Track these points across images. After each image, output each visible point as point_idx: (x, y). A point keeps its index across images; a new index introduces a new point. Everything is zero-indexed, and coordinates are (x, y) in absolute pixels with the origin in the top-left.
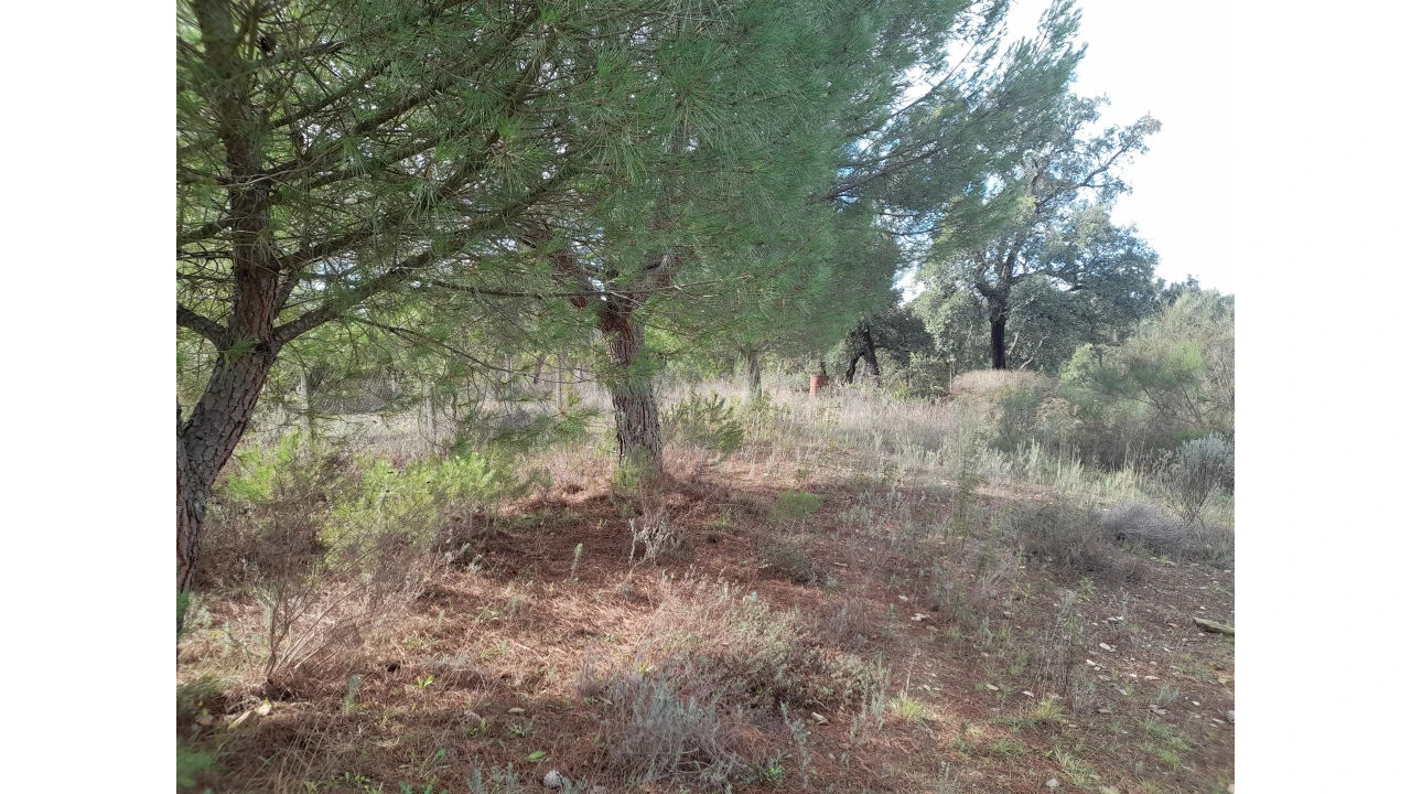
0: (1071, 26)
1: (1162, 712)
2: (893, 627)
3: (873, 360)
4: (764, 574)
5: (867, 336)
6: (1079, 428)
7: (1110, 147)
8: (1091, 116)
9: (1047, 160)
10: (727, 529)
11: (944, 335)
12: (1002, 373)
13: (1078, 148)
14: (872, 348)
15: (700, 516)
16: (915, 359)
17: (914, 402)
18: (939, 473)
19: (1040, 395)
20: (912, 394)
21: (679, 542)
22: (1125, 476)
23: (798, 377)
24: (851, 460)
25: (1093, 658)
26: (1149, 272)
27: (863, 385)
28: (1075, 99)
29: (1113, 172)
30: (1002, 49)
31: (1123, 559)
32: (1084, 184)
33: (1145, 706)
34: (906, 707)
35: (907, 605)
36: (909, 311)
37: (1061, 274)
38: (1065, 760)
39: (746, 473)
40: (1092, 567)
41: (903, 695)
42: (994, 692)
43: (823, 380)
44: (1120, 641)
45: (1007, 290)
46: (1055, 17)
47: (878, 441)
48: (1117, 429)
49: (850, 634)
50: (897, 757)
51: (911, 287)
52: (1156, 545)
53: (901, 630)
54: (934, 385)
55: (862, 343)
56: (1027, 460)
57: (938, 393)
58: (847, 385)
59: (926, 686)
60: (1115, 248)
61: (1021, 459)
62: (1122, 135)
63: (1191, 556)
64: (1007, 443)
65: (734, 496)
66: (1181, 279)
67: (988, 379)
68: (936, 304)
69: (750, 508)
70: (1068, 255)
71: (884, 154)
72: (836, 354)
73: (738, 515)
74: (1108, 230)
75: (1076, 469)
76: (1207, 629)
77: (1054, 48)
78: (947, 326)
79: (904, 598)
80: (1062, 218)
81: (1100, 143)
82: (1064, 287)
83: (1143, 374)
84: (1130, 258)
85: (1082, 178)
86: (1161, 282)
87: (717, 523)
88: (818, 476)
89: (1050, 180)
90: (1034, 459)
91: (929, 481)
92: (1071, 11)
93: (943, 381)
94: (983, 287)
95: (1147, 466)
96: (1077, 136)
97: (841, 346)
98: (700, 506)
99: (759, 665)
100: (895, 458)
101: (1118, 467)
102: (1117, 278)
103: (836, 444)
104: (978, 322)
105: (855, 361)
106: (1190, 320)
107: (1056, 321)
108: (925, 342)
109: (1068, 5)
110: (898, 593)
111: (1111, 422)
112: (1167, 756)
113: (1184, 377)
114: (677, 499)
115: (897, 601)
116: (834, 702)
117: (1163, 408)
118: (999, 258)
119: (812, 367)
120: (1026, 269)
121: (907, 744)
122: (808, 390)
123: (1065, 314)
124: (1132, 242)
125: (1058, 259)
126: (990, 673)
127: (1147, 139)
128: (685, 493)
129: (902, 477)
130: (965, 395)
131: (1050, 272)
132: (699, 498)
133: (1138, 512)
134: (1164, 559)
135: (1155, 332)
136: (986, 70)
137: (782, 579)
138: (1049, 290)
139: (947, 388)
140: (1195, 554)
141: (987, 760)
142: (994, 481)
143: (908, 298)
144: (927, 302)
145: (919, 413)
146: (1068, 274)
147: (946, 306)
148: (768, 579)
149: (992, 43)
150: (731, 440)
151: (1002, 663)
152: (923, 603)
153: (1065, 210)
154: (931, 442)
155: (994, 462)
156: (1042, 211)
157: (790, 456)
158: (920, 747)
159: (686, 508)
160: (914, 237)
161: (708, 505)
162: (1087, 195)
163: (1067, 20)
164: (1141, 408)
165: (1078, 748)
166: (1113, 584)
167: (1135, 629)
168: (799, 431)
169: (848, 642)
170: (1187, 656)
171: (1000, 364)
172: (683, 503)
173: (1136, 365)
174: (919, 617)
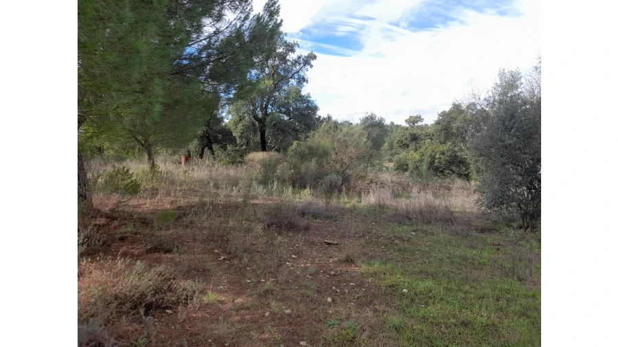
0: (277, 12)
1: (310, 277)
2: (209, 265)
3: (211, 149)
4: (149, 251)
5: (208, 138)
6: (292, 173)
7: (300, 64)
8: (293, 51)
9: (277, 66)
10: (131, 232)
11: (240, 137)
12: (265, 153)
13: (289, 63)
14: (211, 143)
15: (116, 228)
16: (229, 147)
17: (229, 166)
18: (236, 195)
19: (278, 162)
20: (229, 163)
21: (101, 243)
22: (307, 191)
23: (176, 157)
24: (199, 194)
25: (289, 261)
26: (315, 113)
27: (208, 160)
28: (286, 42)
29: (301, 73)
30: (251, 16)
31: (303, 222)
32: (291, 78)
33: (305, 276)
34: (211, 297)
35: (218, 254)
36: (226, 126)
37: (285, 113)
38: (273, 304)
39: (145, 204)
40: (292, 227)
41: (210, 293)
42: (249, 283)
43: (188, 158)
44: (299, 253)
45: (265, 119)
46: (270, 7)
47: (212, 184)
48: (305, 173)
49: (188, 272)
50: (203, 319)
51: (227, 116)
52: (315, 216)
53: (214, 265)
54: (237, 159)
55: (206, 141)
56: (272, 188)
57: (241, 162)
58: (200, 160)
59: (221, 287)
60: (303, 104)
61: (270, 187)
62: (303, 59)
63: (327, 218)
64: (265, 182)
65: (136, 216)
66: (326, 116)
67: (259, 156)
68: (236, 124)
69: (144, 221)
70: (286, 105)
71: (204, 56)
72: (194, 145)
73: (137, 225)
74: (301, 96)
75: (290, 189)
76: (329, 244)
77: (271, 20)
78: (242, 133)
79: (216, 251)
80: (284, 90)
81: (296, 62)
82: (286, 118)
83: (313, 152)
84: (308, 107)
85: (290, 75)
86: (320, 117)
87: (125, 230)
88: (182, 202)
89: (279, 74)
90: (275, 187)
91: (233, 200)
92: (276, 6)
93: (241, 156)
94: (256, 117)
95: (314, 187)
96: (288, 57)
97: (196, 142)
98: (116, 223)
99: (137, 295)
100: (219, 191)
101: (305, 187)
102: (304, 115)
103: (192, 187)
104: (255, 133)
105: (203, 149)
106: (327, 131)
107: (283, 131)
108: (233, 140)
109: (275, 3)
110: (213, 249)
111: (303, 171)
112: (309, 293)
113: (326, 153)
114: (102, 221)
115: (213, 253)
116: (177, 303)
117: (320, 164)
118: (262, 106)
119: (183, 153)
120: (272, 110)
121: (210, 313)
122: (181, 163)
123: (287, 128)
124: (309, 101)
125: (284, 106)
126: (248, 276)
127: (313, 62)
128: (108, 217)
129: (221, 199)
130: (251, 162)
131: (280, 112)
132: (114, 219)
133: (310, 204)
134: (318, 220)
135: (317, 136)
136: (245, 25)
137: (159, 252)
138: (280, 119)
139: (243, 160)
140: (328, 217)
141: (243, 311)
142: (260, 197)
143: (226, 121)
144: (232, 122)
145: (231, 171)
146: (288, 113)
147: (240, 125)
148: (151, 253)
149: (247, 13)
150: (134, 189)
151: (253, 270)
152: (224, 252)
153: (285, 87)
154: (235, 182)
155: (260, 190)
156: (277, 87)
157: (168, 194)
158: (214, 313)
159: (107, 225)
160: (227, 94)
161: (120, 222)
162: (293, 82)
163: (274, 9)
164: (313, 164)
165: (278, 298)
166: (299, 232)
167: (305, 248)
168: (173, 182)
169: (188, 274)
170: (321, 255)
171: (264, 149)
172: (105, 222)
173: (311, 149)
174: (222, 258)
